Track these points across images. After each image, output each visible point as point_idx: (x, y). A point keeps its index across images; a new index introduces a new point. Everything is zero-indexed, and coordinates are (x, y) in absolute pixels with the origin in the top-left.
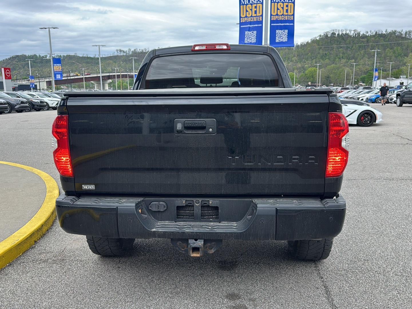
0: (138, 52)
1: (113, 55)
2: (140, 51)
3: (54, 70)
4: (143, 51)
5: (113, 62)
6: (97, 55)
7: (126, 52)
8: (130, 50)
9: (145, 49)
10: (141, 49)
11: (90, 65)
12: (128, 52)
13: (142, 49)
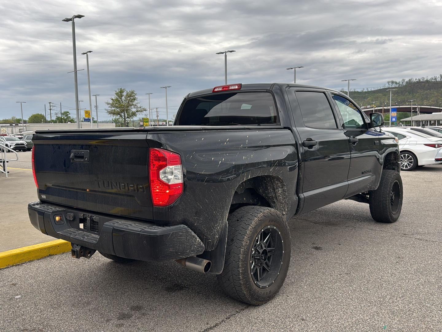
0: (413, 82)
1: (383, 88)
2: (416, 80)
4: (420, 80)
5: (383, 95)
6: (365, 89)
7: (398, 83)
8: (404, 80)
9: (423, 78)
10: (417, 79)
11: (357, 100)
12: (401, 83)
13: (419, 78)
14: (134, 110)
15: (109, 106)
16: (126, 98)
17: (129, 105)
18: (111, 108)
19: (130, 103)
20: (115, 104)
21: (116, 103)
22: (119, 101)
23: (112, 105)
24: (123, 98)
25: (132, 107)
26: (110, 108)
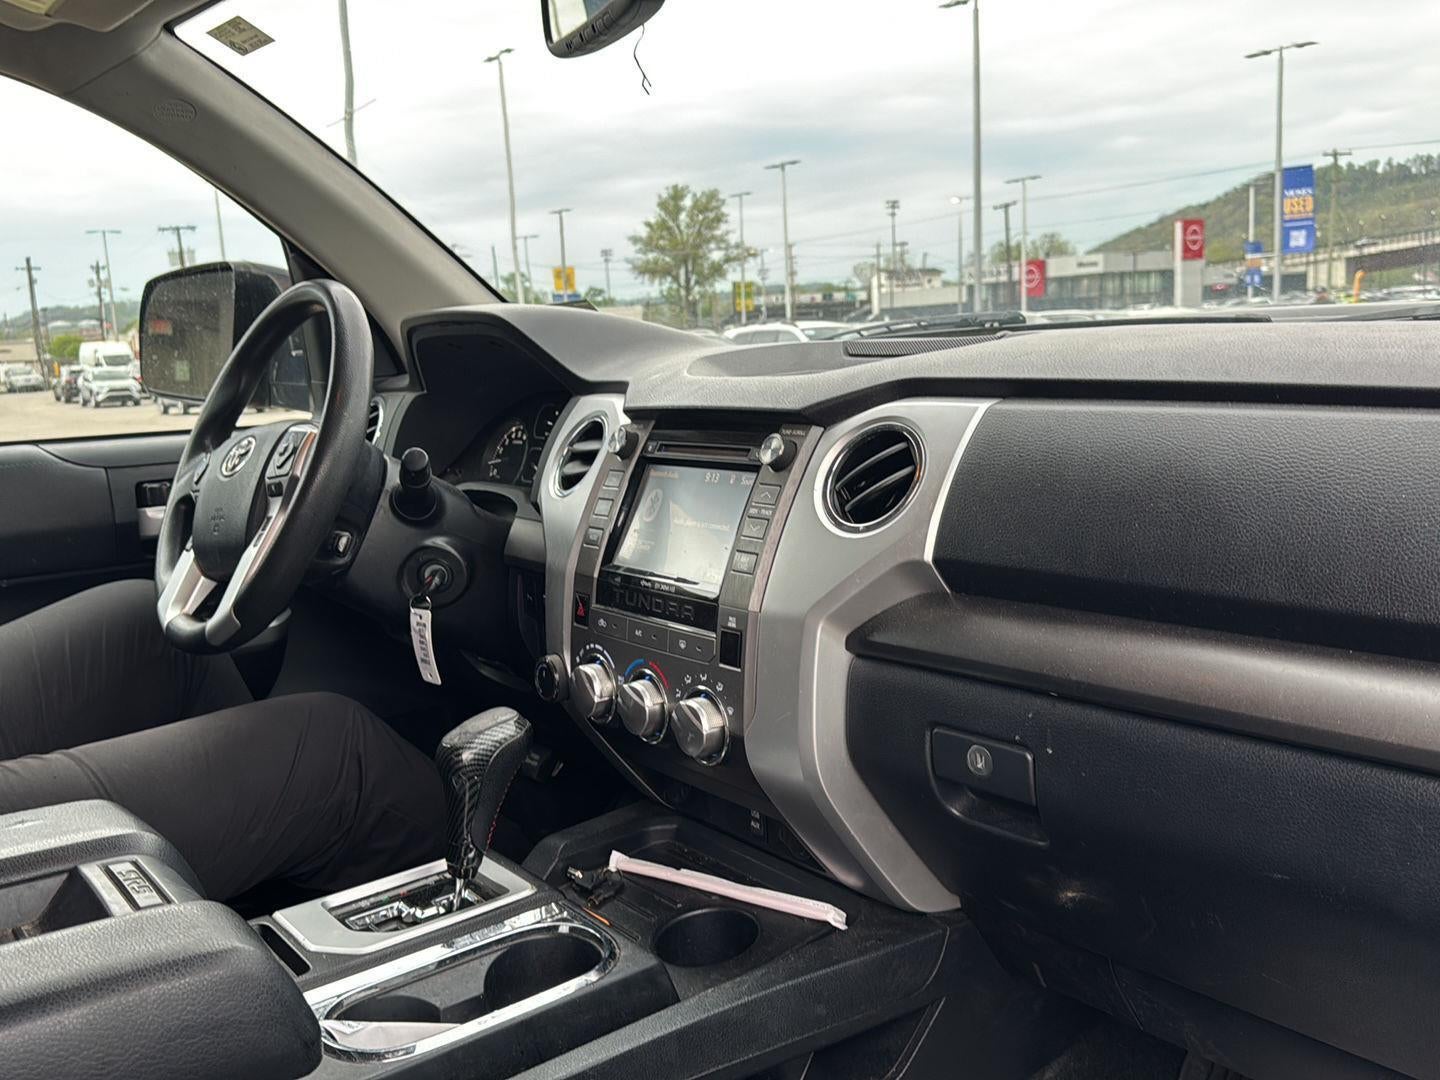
3: (1282, 213)
14: (716, 256)
15: (639, 246)
16: (691, 217)
17: (702, 240)
18: (645, 253)
19: (705, 232)
20: (658, 239)
21: (662, 237)
22: (669, 229)
23: (649, 244)
24: (683, 216)
25: (712, 246)
26: (640, 256)
